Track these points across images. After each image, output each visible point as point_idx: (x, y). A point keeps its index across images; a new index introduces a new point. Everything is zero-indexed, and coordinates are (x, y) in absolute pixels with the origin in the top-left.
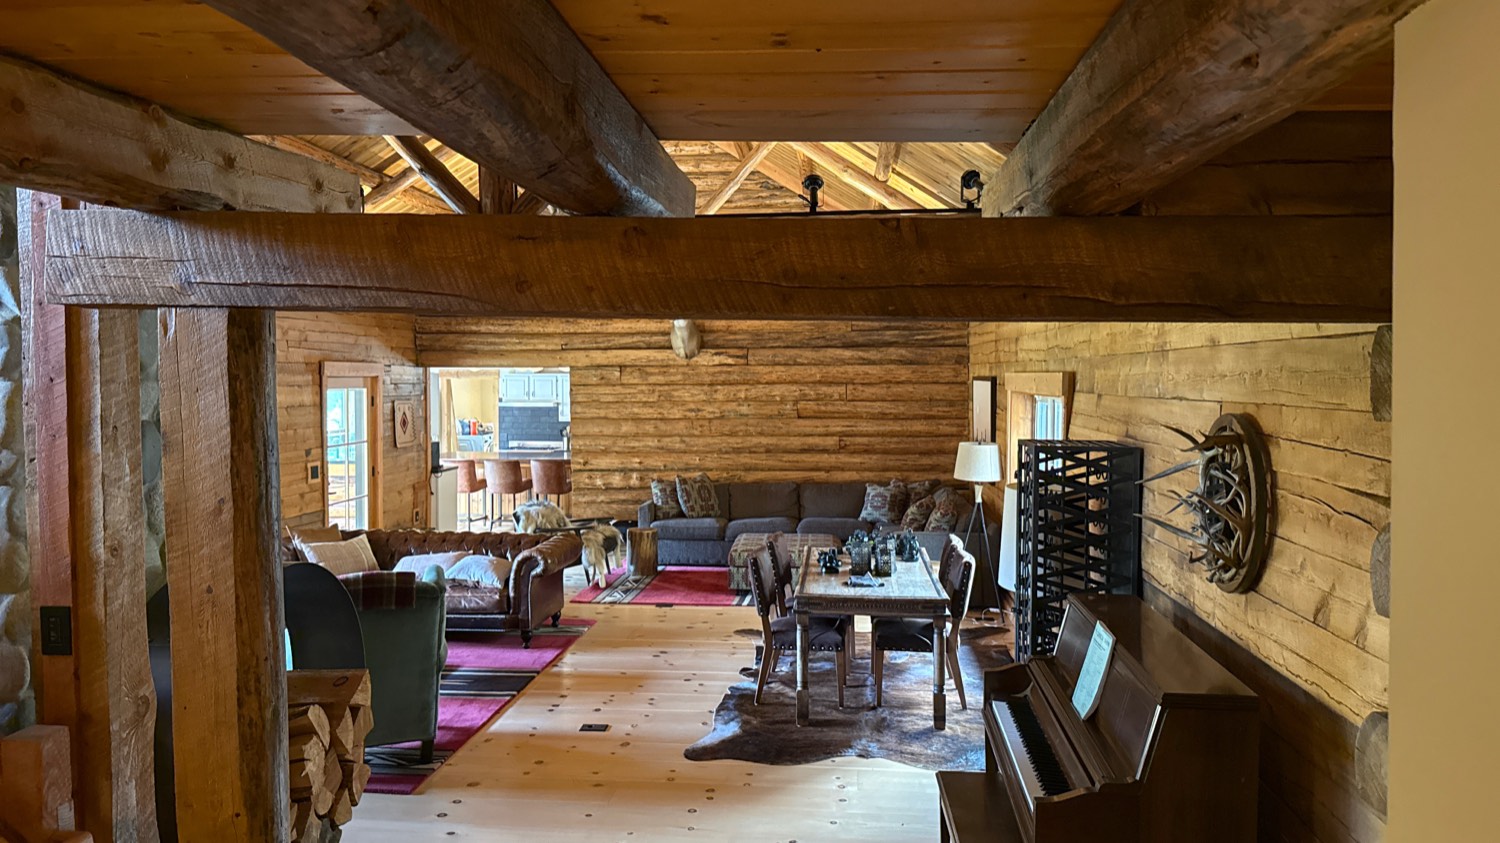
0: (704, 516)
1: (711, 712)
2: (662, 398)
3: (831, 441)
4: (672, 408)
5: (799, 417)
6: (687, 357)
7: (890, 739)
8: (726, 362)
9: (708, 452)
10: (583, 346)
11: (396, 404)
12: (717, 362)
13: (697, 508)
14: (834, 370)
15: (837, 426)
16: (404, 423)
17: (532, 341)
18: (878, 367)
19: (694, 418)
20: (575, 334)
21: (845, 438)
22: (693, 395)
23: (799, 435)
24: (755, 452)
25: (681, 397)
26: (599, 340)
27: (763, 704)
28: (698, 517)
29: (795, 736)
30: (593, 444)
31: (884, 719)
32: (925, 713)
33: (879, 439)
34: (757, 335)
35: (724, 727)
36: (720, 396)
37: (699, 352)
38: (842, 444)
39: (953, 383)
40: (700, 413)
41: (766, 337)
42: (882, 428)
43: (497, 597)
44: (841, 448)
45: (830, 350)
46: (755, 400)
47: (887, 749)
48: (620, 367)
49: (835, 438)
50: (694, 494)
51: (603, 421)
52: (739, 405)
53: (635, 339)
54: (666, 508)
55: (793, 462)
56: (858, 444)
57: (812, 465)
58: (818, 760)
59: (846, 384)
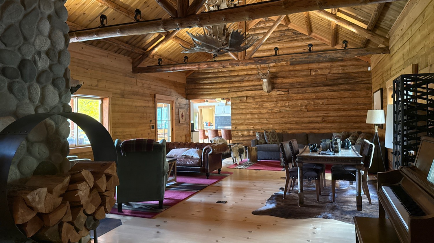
0: (274, 144)
1: (266, 200)
2: (260, 106)
3: (319, 119)
4: (263, 109)
5: (308, 111)
6: (268, 92)
7: (337, 213)
8: (281, 93)
9: (276, 124)
10: (235, 91)
11: (180, 110)
12: (278, 94)
13: (271, 141)
14: (320, 95)
15: (321, 114)
16: (182, 116)
17: (219, 90)
18: (337, 92)
19: (271, 113)
20: (232, 87)
21: (325, 118)
22: (270, 105)
23: (308, 117)
24: (292, 123)
25: (266, 106)
26: (240, 88)
27: (286, 199)
28: (272, 144)
29: (297, 210)
30: (238, 121)
31: (335, 206)
32: (353, 205)
33: (338, 118)
34: (292, 84)
35: (270, 205)
36: (279, 105)
37: (272, 91)
38: (324, 120)
39: (366, 97)
40: (273, 111)
41: (295, 84)
42: (339, 114)
43: (198, 161)
44: (323, 121)
45: (319, 87)
46: (292, 105)
47: (336, 216)
48: (246, 97)
49: (321, 118)
50: (270, 137)
51: (241, 114)
52: (286, 107)
53: (251, 87)
54: (261, 141)
55: (306, 126)
56: (330, 120)
57: (312, 128)
58: (305, 218)
59: (325, 99)
